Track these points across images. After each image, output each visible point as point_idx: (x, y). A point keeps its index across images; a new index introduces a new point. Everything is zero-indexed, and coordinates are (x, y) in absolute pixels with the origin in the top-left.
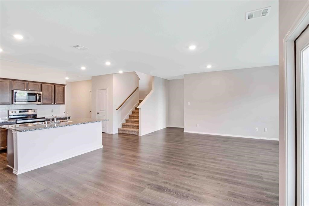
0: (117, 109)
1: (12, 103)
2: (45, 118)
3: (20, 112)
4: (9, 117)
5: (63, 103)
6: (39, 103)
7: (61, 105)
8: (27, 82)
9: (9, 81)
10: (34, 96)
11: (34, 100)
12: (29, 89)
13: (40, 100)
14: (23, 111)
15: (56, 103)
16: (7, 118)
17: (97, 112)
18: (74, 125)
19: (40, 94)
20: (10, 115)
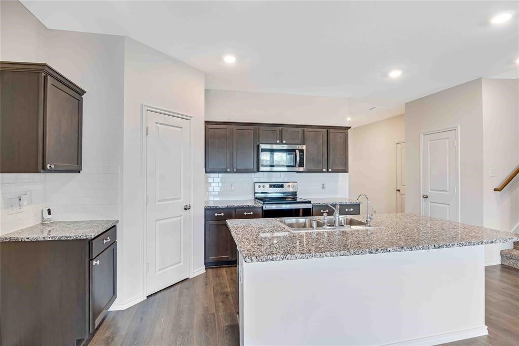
0: (495, 190)
1: (258, 171)
2: (310, 202)
3: (271, 186)
4: (255, 195)
5: (345, 171)
6: (301, 169)
7: (340, 174)
8: (281, 128)
9: (252, 127)
10: (292, 155)
11: (292, 164)
12: (284, 142)
13: (301, 165)
14: (275, 185)
15: (330, 170)
16: (252, 197)
17: (423, 193)
18: (403, 252)
19: (301, 151)
20: (256, 191)
